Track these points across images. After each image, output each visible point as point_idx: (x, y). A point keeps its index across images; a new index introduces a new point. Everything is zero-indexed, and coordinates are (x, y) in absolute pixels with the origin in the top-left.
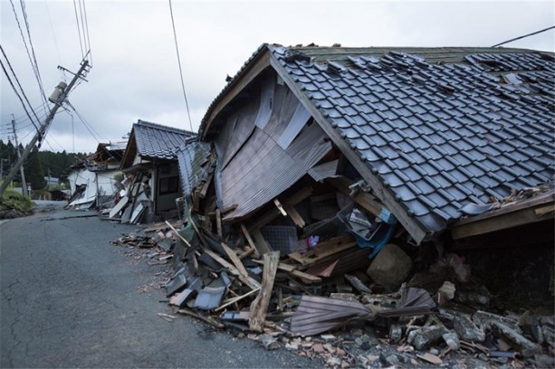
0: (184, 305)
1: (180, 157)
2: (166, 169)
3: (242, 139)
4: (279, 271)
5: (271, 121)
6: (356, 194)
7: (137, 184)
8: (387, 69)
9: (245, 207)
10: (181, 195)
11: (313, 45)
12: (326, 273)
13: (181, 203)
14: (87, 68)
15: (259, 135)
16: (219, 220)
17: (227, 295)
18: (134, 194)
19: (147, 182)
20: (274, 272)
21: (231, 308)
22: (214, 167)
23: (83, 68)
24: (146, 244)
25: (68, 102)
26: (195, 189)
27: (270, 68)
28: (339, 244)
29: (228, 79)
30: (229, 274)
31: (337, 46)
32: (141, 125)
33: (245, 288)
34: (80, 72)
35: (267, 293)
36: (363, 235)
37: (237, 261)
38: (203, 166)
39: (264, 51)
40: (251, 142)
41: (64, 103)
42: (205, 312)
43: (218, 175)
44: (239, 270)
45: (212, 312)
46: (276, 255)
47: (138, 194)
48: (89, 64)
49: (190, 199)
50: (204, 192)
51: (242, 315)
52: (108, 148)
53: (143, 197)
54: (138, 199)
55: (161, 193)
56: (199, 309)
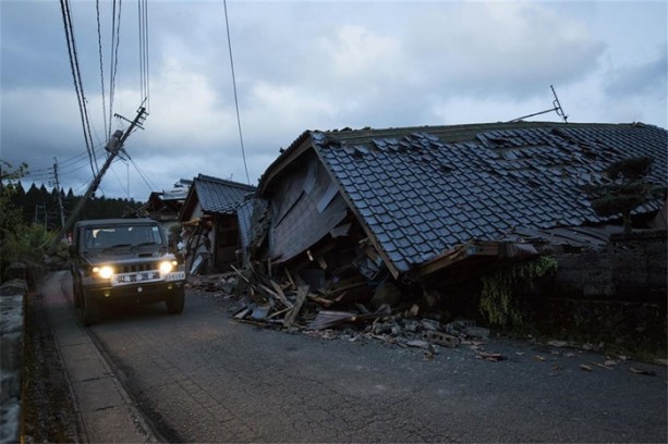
0: (244, 318)
1: (239, 212)
2: (225, 224)
3: (293, 200)
4: (307, 297)
5: (315, 188)
6: (364, 247)
7: (197, 237)
8: (403, 150)
9: (289, 255)
10: (240, 247)
11: (347, 129)
12: (338, 299)
13: (240, 255)
14: (144, 115)
15: (305, 198)
16: (270, 265)
17: (271, 311)
18: (193, 246)
19: (206, 235)
20: (304, 297)
21: (275, 318)
22: (270, 223)
23: (139, 116)
24: (211, 288)
25: (124, 151)
26: (252, 242)
27: (312, 148)
28: (353, 282)
29: (282, 151)
30: (274, 299)
31: (367, 129)
32: (202, 179)
33: (284, 306)
34: (136, 120)
35: (297, 310)
36: (369, 276)
37: (280, 291)
38: (260, 221)
39: (307, 135)
40: (299, 204)
41: (120, 152)
42: (258, 320)
43: (272, 230)
44: (282, 297)
45: (262, 321)
46: (307, 288)
47: (198, 246)
48: (147, 111)
49: (248, 249)
50: (259, 245)
51: (282, 321)
52: (162, 197)
53: (203, 249)
54: (198, 252)
55: (221, 246)
56: (254, 319)
